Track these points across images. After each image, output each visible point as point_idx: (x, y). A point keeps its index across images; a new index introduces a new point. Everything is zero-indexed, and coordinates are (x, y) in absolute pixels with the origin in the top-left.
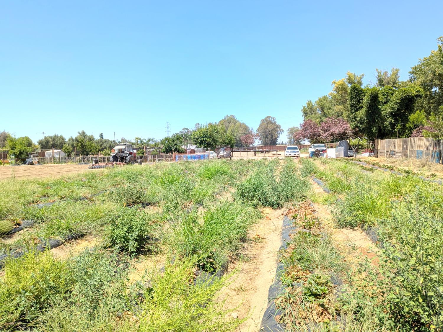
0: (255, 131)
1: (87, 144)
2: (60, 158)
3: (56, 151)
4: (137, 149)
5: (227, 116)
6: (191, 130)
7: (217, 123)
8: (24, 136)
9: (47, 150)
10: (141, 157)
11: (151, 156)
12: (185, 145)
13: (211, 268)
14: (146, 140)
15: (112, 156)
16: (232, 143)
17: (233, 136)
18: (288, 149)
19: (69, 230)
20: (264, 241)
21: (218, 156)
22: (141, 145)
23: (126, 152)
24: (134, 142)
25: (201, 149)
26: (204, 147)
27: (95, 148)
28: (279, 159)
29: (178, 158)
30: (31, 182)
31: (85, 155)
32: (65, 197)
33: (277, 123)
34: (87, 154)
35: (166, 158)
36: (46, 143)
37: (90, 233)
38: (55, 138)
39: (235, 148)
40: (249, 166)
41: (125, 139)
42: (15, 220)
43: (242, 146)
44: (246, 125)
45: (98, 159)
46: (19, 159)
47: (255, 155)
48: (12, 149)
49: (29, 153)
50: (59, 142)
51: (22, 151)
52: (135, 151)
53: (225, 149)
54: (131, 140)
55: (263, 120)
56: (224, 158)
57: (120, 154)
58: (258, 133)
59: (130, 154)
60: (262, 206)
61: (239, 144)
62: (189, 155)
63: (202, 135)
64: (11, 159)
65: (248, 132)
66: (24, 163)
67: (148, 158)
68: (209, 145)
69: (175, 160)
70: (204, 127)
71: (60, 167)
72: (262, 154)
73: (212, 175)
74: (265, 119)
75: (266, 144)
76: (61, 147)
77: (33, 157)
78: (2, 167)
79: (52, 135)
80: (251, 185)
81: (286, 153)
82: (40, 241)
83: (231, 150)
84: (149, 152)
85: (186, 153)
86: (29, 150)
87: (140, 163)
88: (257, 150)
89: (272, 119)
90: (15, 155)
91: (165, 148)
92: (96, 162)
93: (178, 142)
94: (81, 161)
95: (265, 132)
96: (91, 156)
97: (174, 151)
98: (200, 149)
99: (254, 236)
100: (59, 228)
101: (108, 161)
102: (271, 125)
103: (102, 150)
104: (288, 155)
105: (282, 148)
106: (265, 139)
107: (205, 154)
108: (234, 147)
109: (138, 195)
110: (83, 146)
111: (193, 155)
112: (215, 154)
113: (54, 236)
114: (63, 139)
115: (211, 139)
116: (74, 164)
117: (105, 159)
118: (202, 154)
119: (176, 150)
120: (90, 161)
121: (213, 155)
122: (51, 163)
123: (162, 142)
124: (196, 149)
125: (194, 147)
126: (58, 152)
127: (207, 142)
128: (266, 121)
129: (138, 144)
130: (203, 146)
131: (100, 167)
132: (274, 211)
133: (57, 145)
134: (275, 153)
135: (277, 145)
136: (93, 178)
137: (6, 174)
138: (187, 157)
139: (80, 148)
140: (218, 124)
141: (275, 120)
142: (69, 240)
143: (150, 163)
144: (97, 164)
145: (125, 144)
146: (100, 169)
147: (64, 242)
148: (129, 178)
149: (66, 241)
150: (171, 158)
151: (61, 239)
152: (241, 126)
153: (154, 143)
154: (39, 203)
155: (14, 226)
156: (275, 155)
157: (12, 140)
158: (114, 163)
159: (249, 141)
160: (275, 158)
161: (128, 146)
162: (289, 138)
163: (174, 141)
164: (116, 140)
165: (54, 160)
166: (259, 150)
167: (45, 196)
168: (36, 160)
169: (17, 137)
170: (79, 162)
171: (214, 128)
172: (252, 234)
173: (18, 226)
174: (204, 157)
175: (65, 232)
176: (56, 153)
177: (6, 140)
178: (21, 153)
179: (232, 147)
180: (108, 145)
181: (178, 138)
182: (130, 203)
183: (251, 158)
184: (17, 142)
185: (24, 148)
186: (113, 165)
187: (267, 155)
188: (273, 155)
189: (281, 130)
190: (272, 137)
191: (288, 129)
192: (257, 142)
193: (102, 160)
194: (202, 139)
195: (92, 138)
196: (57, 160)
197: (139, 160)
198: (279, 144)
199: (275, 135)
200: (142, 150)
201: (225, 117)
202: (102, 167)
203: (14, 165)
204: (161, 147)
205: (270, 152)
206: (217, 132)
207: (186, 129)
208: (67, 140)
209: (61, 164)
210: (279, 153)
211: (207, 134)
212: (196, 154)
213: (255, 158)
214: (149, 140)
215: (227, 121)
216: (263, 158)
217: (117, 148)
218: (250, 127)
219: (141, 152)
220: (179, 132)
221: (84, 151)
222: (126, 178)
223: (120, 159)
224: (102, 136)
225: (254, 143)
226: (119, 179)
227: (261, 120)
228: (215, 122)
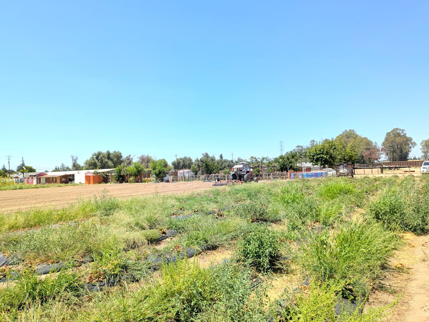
0: (380, 146)
1: (210, 164)
2: (189, 176)
3: (186, 171)
4: (252, 168)
5: (346, 131)
6: (305, 147)
7: (334, 139)
8: (162, 159)
9: (179, 170)
10: (257, 176)
11: (267, 174)
12: (299, 163)
13: (351, 296)
14: (260, 159)
15: (231, 175)
16: (353, 159)
17: (354, 152)
18: (424, 165)
19: (205, 241)
20: (409, 271)
21: (338, 173)
22: (256, 164)
23: (243, 170)
24: (249, 161)
25: (318, 166)
26: (321, 165)
27: (217, 168)
28: (414, 176)
29: (293, 176)
30: (170, 197)
31: (208, 174)
32: (197, 211)
33: (408, 136)
34: (211, 173)
35: (281, 175)
36: (178, 164)
37: (222, 246)
38: (184, 160)
39: (357, 165)
40: (377, 185)
41: (241, 158)
42: (162, 229)
43: (364, 162)
44: (368, 139)
45: (219, 177)
46: (159, 177)
47: (382, 172)
48: (153, 170)
49: (165, 172)
50: (187, 162)
51: (161, 171)
52: (251, 170)
53: (345, 166)
54: (246, 160)
55: (390, 133)
56: (345, 176)
57: (238, 172)
58: (383, 147)
59: (248, 172)
60: (402, 231)
61: (361, 160)
62: (304, 173)
63: (318, 152)
64: (153, 178)
65: (370, 147)
66: (162, 181)
67: (264, 176)
68: (327, 163)
69: (290, 178)
70: (320, 144)
71: (189, 184)
72: (390, 171)
73: (335, 194)
74: (392, 132)
75: (394, 159)
76: (189, 167)
77: (169, 176)
78: (146, 184)
79: (182, 157)
80: (387, 206)
81: (422, 169)
82: (182, 249)
83: (353, 167)
84: (264, 170)
85: (302, 170)
86: (165, 170)
87: (257, 181)
88: (384, 166)
89: (401, 132)
90: (156, 174)
91: (280, 166)
92: (218, 180)
93: (293, 160)
94: (206, 179)
95: (392, 146)
96: (213, 175)
97: (289, 169)
98: (316, 166)
99: (396, 264)
100: (197, 239)
101: (228, 179)
102: (400, 137)
103: (223, 169)
104: (425, 172)
105: (417, 163)
106: (393, 154)
107: (322, 171)
108: (355, 163)
109: (261, 212)
110: (207, 166)
111: (310, 173)
112: (334, 172)
113: (193, 245)
114: (191, 160)
115: (328, 156)
116: (200, 182)
117: (225, 177)
118: (319, 171)
119: (291, 168)
120: (213, 179)
121: (331, 173)
122: (182, 181)
123: (276, 160)
124: (312, 166)
125: (309, 165)
126: (187, 171)
127: (324, 159)
128: (393, 134)
129: (253, 163)
130: (319, 163)
131: (222, 185)
132: (418, 237)
133: (186, 165)
134: (407, 169)
135: (409, 161)
136: (218, 194)
137: (149, 190)
138: (303, 175)
139: (205, 168)
140: (336, 140)
141: (404, 133)
142: (205, 250)
143: (265, 181)
144: (219, 182)
145: (243, 164)
146: (222, 186)
147: (202, 252)
148: (249, 195)
149: (203, 251)
150: (287, 176)
151: (199, 249)
152: (362, 140)
153: (268, 162)
154: (178, 215)
155: (161, 235)
156: (407, 172)
157: (154, 162)
158: (234, 181)
159: (374, 157)
160: (408, 175)
161: (245, 165)
162: (423, 152)
163: (288, 159)
164: (234, 160)
165: (184, 179)
166: (387, 166)
167: (181, 209)
168: (171, 178)
169: (157, 160)
170: (204, 180)
171: (331, 144)
172: (393, 262)
173: (164, 235)
174: (321, 174)
175: (202, 242)
176: (187, 172)
177: (149, 162)
178: (160, 173)
179: (353, 163)
180: (227, 164)
181: (293, 156)
182: (254, 220)
183: (377, 176)
184: (157, 164)
185: (163, 168)
186: (233, 182)
187: (397, 172)
188: (405, 172)
189: (413, 143)
190: (401, 151)
191: (421, 142)
192: (383, 158)
193: (223, 178)
194: (319, 156)
195: (213, 159)
196: (187, 178)
197: (255, 178)
198: (411, 159)
199: (405, 148)
200: (257, 168)
201: (343, 132)
202: (223, 185)
203: (155, 182)
204: (275, 165)
205: (401, 168)
206: (335, 149)
207: (300, 146)
208: (193, 161)
209: (190, 182)
210: (412, 169)
211: (323, 151)
212: (313, 172)
213: (383, 175)
214: (263, 159)
215: (346, 136)
216: (392, 175)
217: (236, 167)
218: (374, 142)
219: (257, 170)
220: (292, 150)
221: (208, 170)
222: (246, 195)
223: (238, 177)
224: (221, 157)
225: (380, 158)
226: (240, 196)
227: (386, 133)
228: (332, 138)
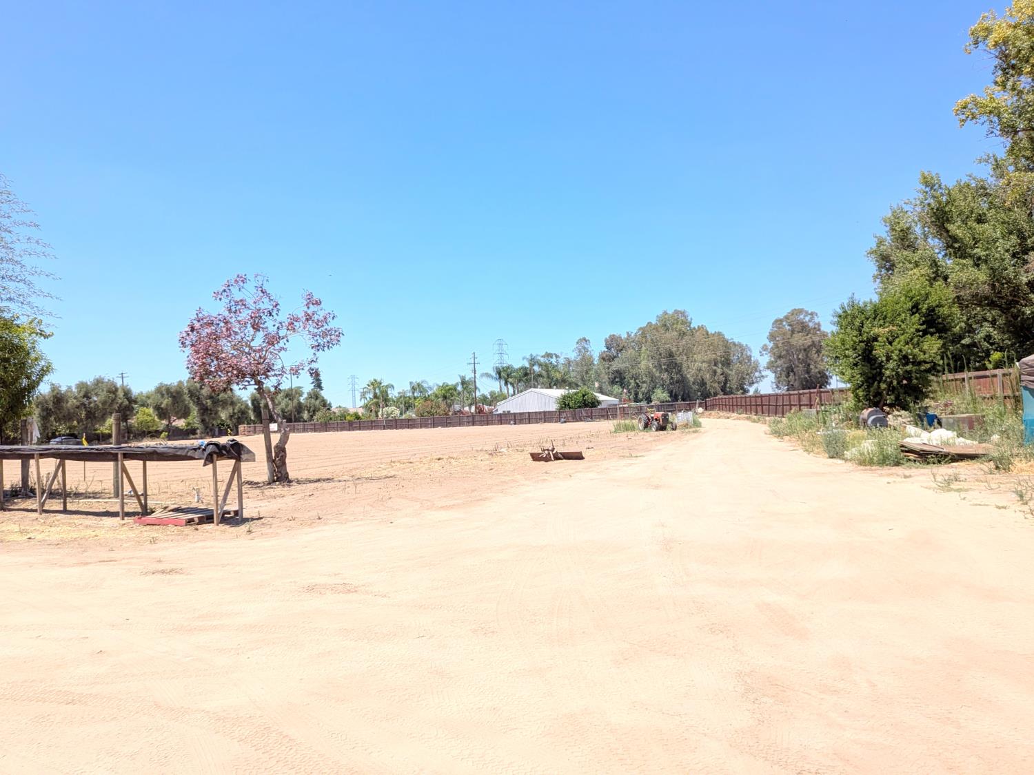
55: (781, 321)
74: (787, 318)
89: (807, 319)
95: (786, 357)
102: (804, 333)
128: (789, 324)
190: (808, 369)
199: (817, 362)
201: (656, 317)
215: (663, 326)
227: (773, 321)
228: (628, 333)
